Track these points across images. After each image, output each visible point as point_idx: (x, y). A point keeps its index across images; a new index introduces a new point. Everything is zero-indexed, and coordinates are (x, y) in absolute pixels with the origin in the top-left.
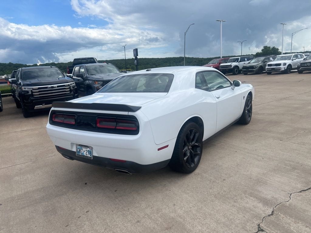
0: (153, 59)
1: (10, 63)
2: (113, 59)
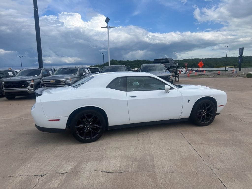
1: (144, 60)
2: (222, 57)
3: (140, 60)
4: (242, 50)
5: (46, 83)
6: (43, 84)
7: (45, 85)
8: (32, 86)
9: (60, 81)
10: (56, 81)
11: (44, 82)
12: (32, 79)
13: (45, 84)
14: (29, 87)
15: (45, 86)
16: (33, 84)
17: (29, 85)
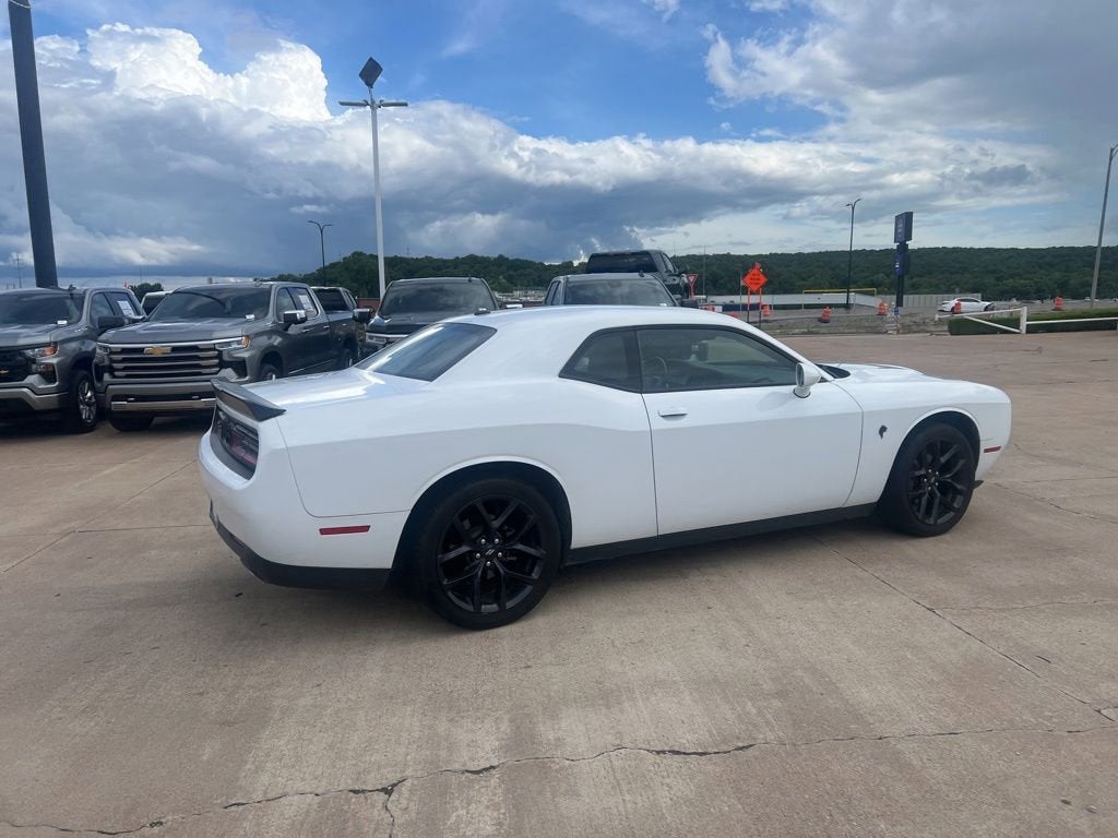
0: (989, 251)
1: (501, 257)
2: (823, 250)
3: (483, 257)
4: (905, 224)
5: (124, 360)
6: (107, 363)
7: (118, 370)
8: (48, 374)
9: (195, 348)
10: (175, 349)
11: (112, 353)
12: (46, 339)
13: (122, 365)
14: (32, 379)
15: (117, 373)
16: (52, 365)
17: (34, 366)
